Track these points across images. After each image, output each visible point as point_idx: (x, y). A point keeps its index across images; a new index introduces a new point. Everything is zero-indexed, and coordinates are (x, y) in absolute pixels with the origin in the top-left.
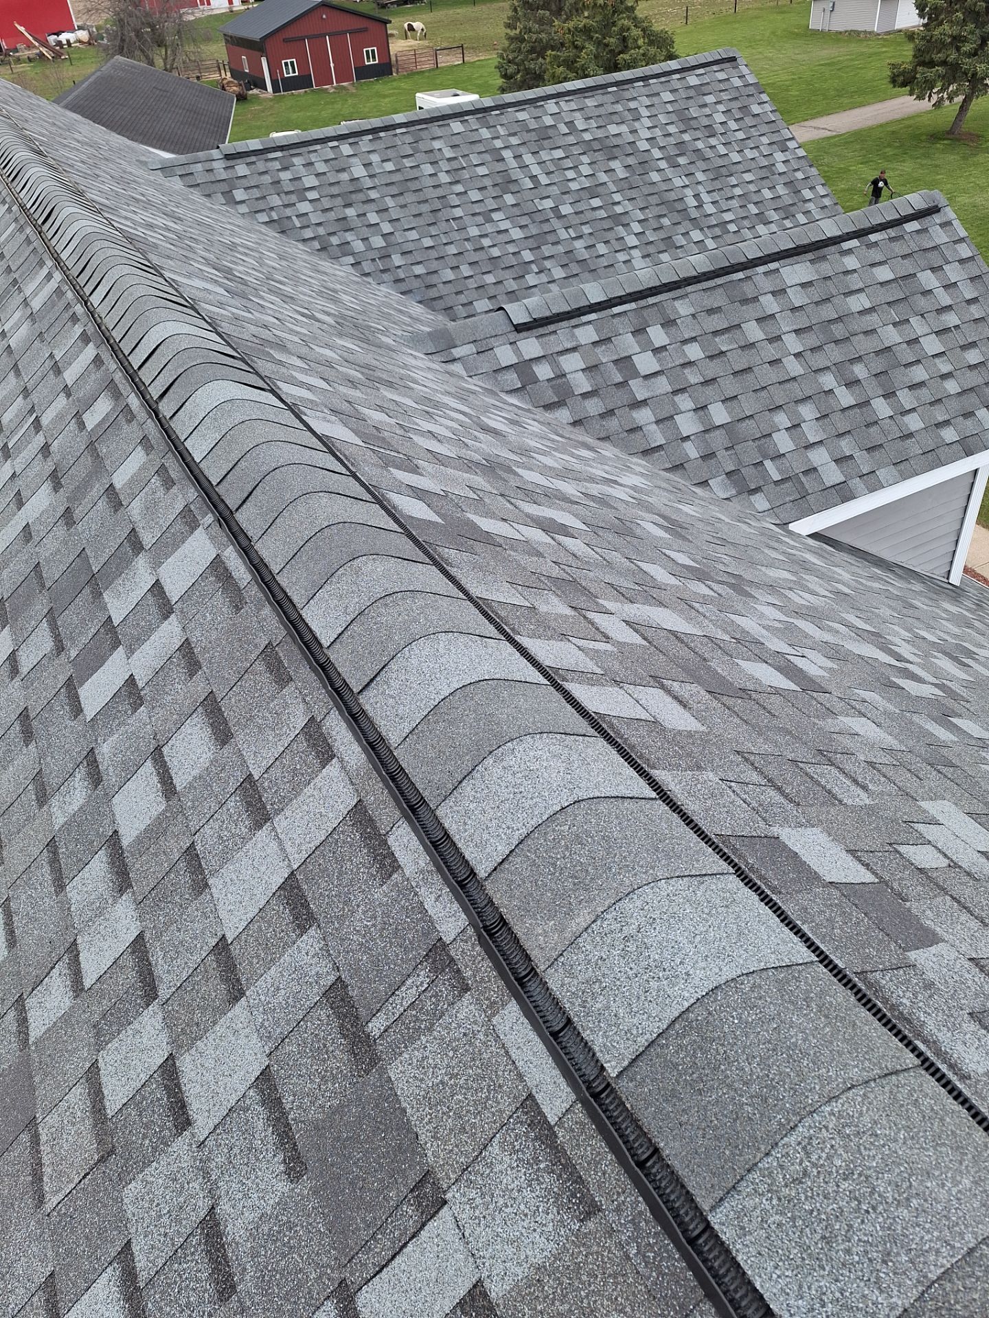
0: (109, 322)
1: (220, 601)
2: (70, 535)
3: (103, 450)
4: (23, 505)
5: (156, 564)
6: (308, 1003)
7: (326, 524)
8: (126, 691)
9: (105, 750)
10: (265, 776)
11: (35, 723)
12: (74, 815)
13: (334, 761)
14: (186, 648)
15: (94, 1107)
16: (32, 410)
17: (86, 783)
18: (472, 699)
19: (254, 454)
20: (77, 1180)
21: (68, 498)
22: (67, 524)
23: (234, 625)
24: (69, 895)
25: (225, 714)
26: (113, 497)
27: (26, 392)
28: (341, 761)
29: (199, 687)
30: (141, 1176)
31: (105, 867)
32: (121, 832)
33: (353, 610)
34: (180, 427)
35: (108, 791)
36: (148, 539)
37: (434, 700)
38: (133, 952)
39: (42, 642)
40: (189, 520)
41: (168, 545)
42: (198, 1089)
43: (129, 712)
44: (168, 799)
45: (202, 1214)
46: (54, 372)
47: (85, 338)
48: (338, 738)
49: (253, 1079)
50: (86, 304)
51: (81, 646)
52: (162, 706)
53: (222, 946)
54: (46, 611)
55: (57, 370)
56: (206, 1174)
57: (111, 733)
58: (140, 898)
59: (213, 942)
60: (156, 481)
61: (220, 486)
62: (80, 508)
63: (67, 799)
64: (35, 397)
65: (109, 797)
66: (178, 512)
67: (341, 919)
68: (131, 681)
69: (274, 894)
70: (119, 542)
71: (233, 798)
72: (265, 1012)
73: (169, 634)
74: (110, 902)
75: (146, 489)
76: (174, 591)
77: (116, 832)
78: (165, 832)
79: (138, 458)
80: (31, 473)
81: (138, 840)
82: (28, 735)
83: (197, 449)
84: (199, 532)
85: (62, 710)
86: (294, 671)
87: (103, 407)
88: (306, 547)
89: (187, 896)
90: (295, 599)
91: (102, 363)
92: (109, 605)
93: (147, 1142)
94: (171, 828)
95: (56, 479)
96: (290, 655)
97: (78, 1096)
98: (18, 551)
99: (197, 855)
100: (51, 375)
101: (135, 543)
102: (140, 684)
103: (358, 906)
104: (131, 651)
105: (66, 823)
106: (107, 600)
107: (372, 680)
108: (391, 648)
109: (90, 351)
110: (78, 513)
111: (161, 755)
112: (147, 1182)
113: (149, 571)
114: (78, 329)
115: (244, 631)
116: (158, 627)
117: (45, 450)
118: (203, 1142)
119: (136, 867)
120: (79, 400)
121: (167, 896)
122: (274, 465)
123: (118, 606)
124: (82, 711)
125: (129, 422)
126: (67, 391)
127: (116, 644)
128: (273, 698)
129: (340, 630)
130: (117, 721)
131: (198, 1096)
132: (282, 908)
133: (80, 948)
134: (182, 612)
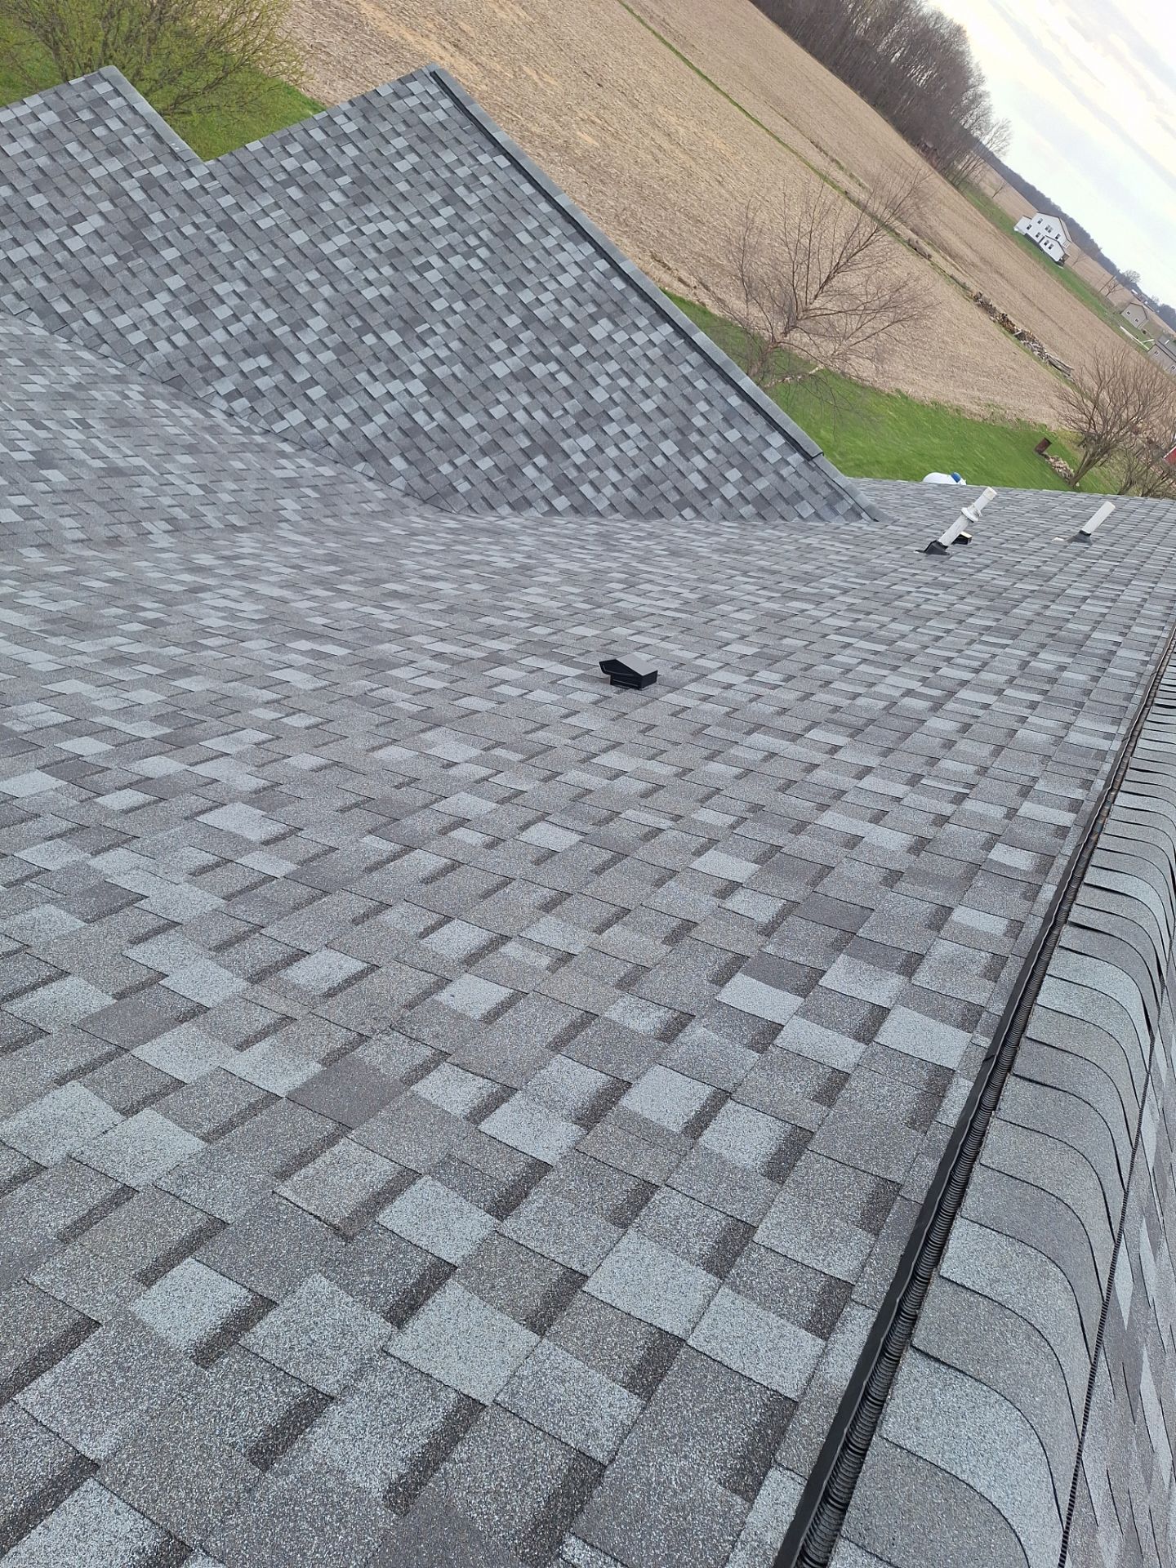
0: (1111, 826)
1: (907, 1097)
2: (877, 888)
3: (979, 882)
4: (877, 823)
5: (903, 999)
6: (564, 1433)
7: (1069, 1202)
8: (763, 1026)
9: (697, 1032)
10: (763, 1250)
11: (687, 941)
12: (625, 1028)
13: (820, 1341)
14: (839, 1079)
15: (379, 1194)
16: (972, 786)
17: (659, 1026)
18: (991, 1532)
19: (1087, 1068)
20: (311, 1209)
21: (910, 867)
22: (885, 879)
23: (894, 1128)
24: (553, 1061)
25: (799, 1163)
26: (940, 918)
27: (983, 771)
28: (825, 1353)
29: (810, 1114)
30: (336, 1288)
31: (593, 1088)
32: (632, 1091)
33: (1000, 1292)
34: (1060, 963)
35: (663, 1055)
36: (923, 977)
37: (963, 1472)
38: (530, 1166)
39: (764, 910)
40: (969, 1018)
41: (931, 1004)
42: (435, 1320)
43: (745, 1041)
44: (685, 1131)
45: (322, 1388)
46: (1021, 790)
47: (1075, 806)
48: (848, 1335)
49: (466, 1392)
50: (1111, 790)
51: (780, 955)
52: (770, 1078)
53: (575, 1280)
54: (793, 898)
55: (1025, 792)
56: (359, 1374)
57: (717, 1030)
58: (581, 1148)
59: (576, 1266)
60: (984, 958)
61: (1028, 1042)
62: (909, 886)
63: (637, 1011)
64: (984, 782)
65: (657, 1060)
66: (969, 999)
67: (664, 1439)
68: (776, 1029)
69: (651, 1325)
70: (901, 945)
71: (721, 1216)
72: (535, 1374)
73: (845, 1052)
74: (564, 1112)
75: (971, 950)
76: (887, 1035)
77: (629, 1084)
78: (654, 1145)
79: (996, 926)
80: (910, 816)
81: (633, 1116)
82: (674, 938)
83: (1050, 994)
84: (963, 1036)
85: (713, 963)
86: (888, 1234)
87: (1022, 861)
88: (1030, 1189)
89: (605, 1207)
90: (969, 1202)
91: (1064, 837)
92: (834, 965)
93: (367, 1279)
94: (660, 1151)
95: (920, 845)
96: (901, 1219)
97: (382, 1170)
98: (831, 840)
99: (648, 1199)
100: (1016, 789)
101: (910, 965)
102: (778, 1041)
103: (685, 1457)
104: (804, 1013)
105: (615, 1023)
106: (838, 961)
107: (937, 1360)
108: (987, 1373)
109: (1066, 818)
110: (902, 885)
111: (723, 1102)
112: (332, 1299)
113: (891, 994)
114: (1079, 794)
115: (895, 1144)
116: (843, 1033)
117: (942, 820)
118: (389, 1354)
119: (607, 1127)
120: (1011, 831)
121: (595, 1181)
122: (1091, 1099)
123: (839, 976)
124: (722, 986)
125: (1025, 896)
126: (1012, 813)
127: (803, 992)
128: (845, 1219)
129: (968, 1285)
130: (730, 1031)
131: (428, 1325)
132: (641, 1343)
133: (513, 1100)
134: (873, 1055)
